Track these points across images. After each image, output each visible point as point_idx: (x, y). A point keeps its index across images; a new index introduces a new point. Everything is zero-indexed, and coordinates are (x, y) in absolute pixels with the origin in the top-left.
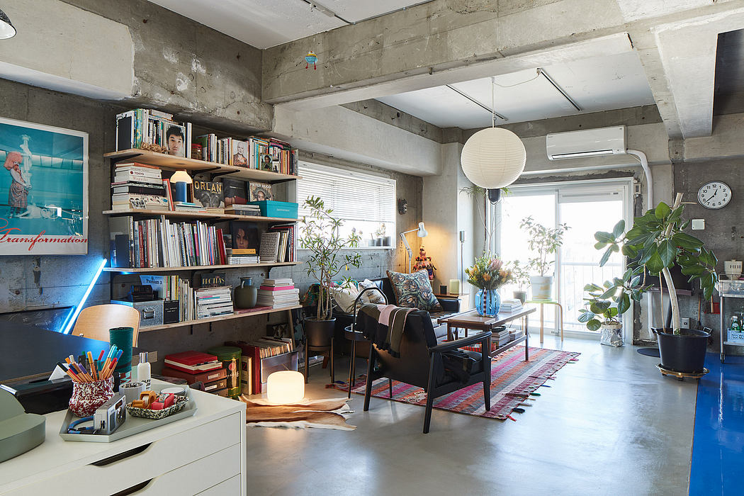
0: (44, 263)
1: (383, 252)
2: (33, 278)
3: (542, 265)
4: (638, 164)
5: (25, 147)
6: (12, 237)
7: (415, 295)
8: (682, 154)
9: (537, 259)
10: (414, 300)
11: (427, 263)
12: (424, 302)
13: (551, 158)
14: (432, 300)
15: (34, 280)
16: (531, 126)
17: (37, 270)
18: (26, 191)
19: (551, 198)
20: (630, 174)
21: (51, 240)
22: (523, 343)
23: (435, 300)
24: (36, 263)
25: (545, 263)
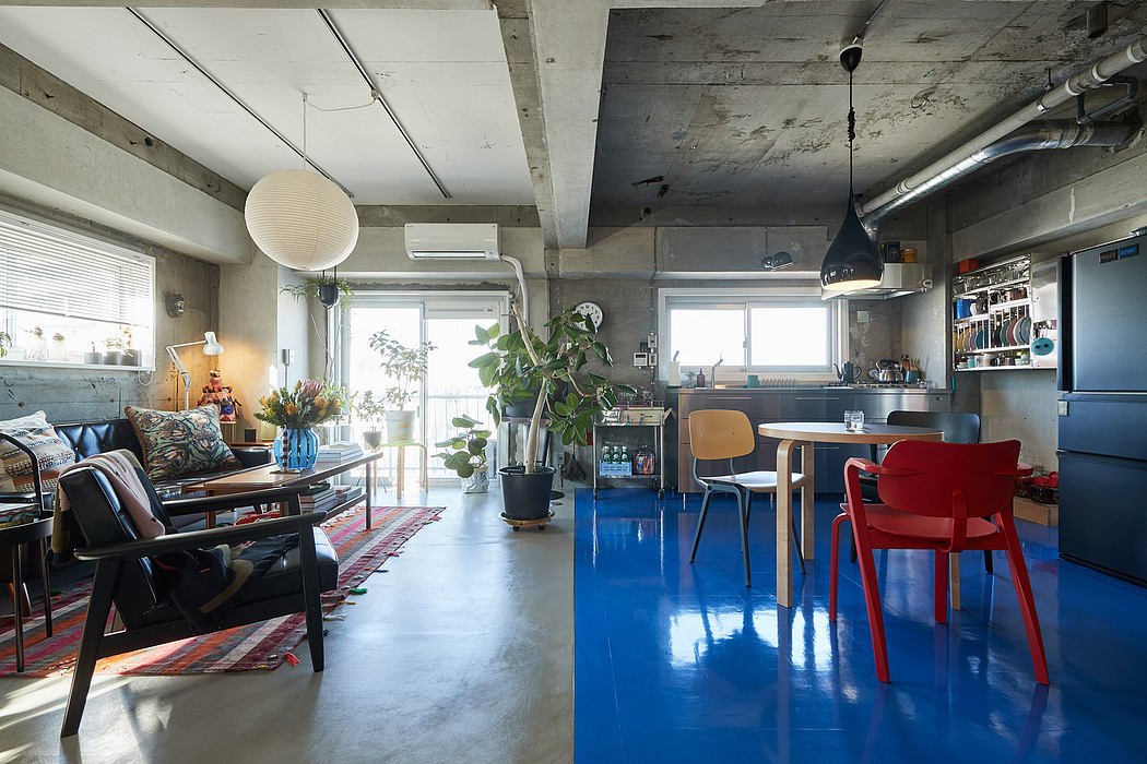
1: (127, 375)
3: (402, 397)
4: (512, 274)
7: (185, 447)
8: (557, 266)
9: (394, 390)
10: (181, 454)
11: (224, 395)
12: (202, 457)
13: (411, 256)
14: (220, 450)
16: (387, 212)
19: (415, 312)
20: (504, 288)
22: (363, 504)
23: (224, 452)
25: (405, 394)
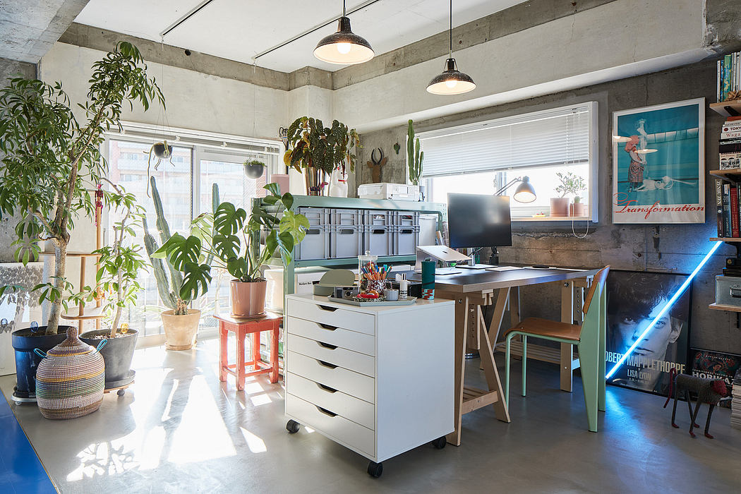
0: (663, 230)
2: (653, 243)
5: (641, 130)
6: (631, 207)
15: (653, 246)
17: (657, 236)
18: (642, 167)
21: (665, 209)
24: (655, 230)
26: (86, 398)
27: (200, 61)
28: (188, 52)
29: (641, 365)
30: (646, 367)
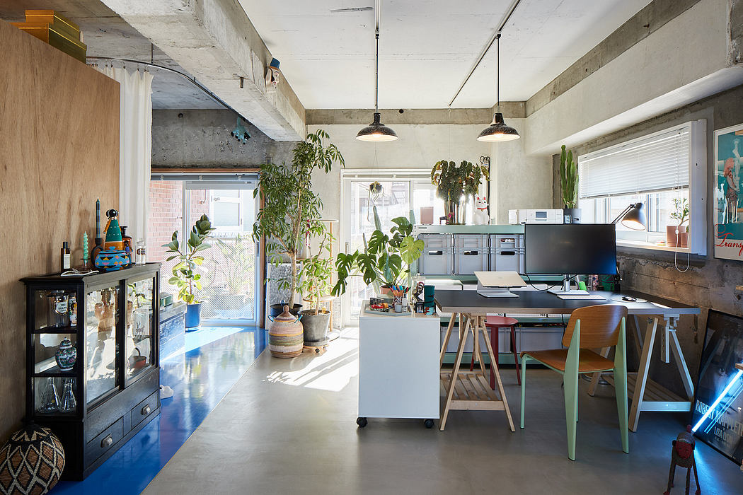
6: (728, 241)
18: (736, 195)
26: (287, 348)
27: (411, 115)
28: (401, 111)
29: (726, 425)
30: (730, 428)
